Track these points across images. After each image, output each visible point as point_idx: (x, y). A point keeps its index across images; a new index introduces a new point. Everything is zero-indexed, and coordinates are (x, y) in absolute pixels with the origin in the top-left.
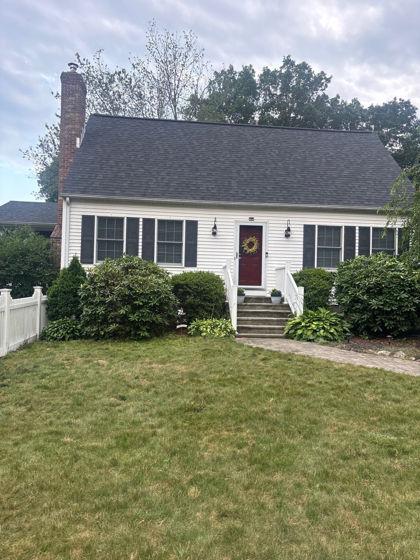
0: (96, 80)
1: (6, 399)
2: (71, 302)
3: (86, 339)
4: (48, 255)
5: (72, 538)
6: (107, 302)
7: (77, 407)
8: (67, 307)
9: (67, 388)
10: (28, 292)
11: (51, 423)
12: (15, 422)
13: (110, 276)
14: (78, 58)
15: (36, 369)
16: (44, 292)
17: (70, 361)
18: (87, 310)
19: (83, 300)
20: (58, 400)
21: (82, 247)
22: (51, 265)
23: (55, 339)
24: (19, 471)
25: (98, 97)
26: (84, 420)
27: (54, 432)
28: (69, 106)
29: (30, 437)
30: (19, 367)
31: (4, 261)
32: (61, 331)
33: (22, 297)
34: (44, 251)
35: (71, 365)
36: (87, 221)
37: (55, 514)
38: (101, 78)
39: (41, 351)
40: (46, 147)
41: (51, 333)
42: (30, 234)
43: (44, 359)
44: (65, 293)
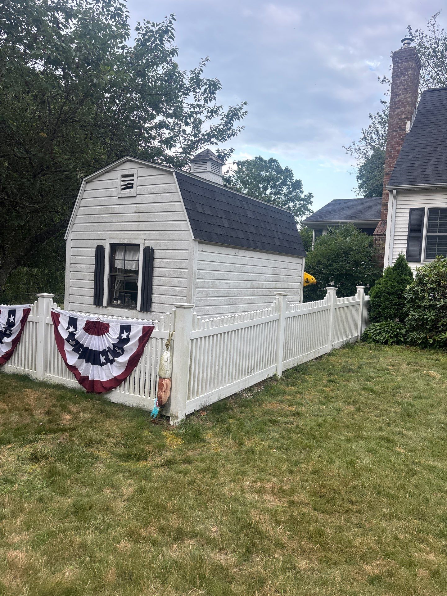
1: (334, 394)
2: (395, 304)
3: (411, 345)
4: (371, 253)
6: (438, 306)
7: (407, 418)
8: (390, 309)
9: (394, 395)
10: (349, 291)
11: (381, 429)
12: (347, 420)
13: (442, 277)
14: (409, 31)
15: (360, 370)
16: (366, 292)
17: (395, 367)
18: (413, 314)
19: (409, 302)
20: (386, 406)
21: (408, 244)
22: (373, 264)
23: (377, 342)
24: (354, 468)
25: (431, 69)
26: (417, 434)
27: (385, 438)
28: (400, 87)
29: (361, 437)
30: (344, 366)
31: (328, 260)
32: (383, 334)
33: (343, 296)
34: (367, 249)
35: (397, 371)
36: (416, 214)
37: (396, 524)
39: (364, 352)
41: (373, 335)
42: (353, 232)
43: (367, 361)
44: (389, 293)
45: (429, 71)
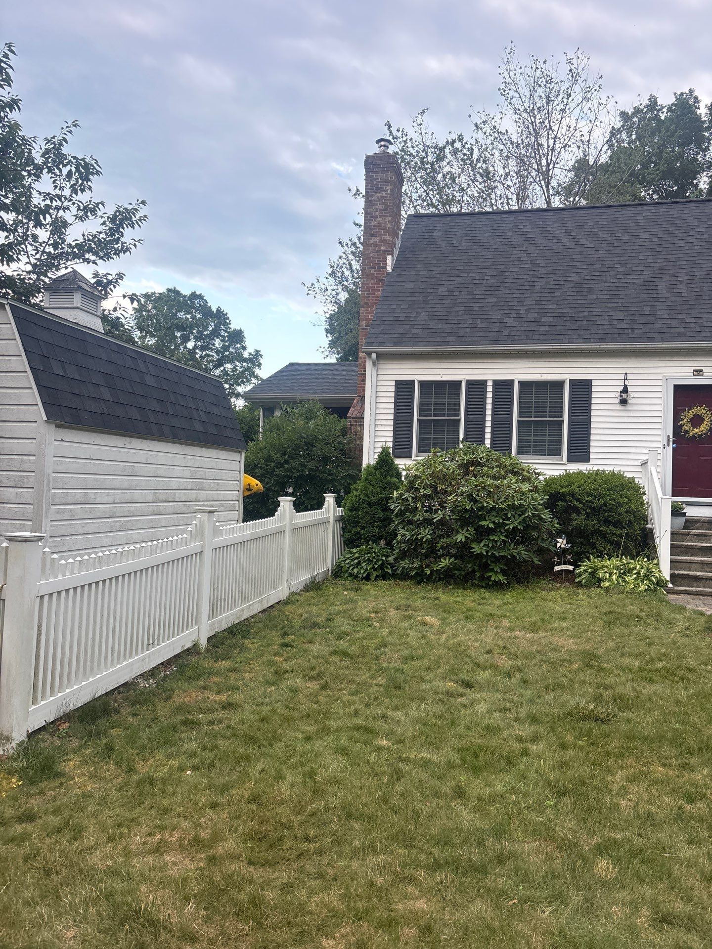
0: (416, 159)
1: (289, 666)
2: (379, 519)
3: (401, 580)
4: (344, 444)
5: (400, 906)
6: (435, 520)
7: (394, 692)
8: (372, 527)
9: (377, 659)
10: (315, 501)
11: (357, 713)
12: (307, 706)
13: (439, 479)
14: (389, 129)
15: (329, 623)
16: (338, 503)
17: (380, 615)
18: (404, 533)
19: (397, 516)
20: (364, 676)
21: (395, 431)
22: (348, 460)
23: (355, 577)
24: (315, 782)
25: (419, 186)
26: (407, 714)
27: (361, 727)
28: (377, 207)
29: (326, 731)
30: (306, 619)
31: (282, 454)
32: (364, 564)
33: (306, 510)
34: (338, 439)
35: (382, 620)
36: (403, 388)
37: (372, 860)
38: (424, 154)
39: (336, 595)
40: (339, 275)
41: (349, 568)
42: (318, 413)
43: (340, 608)
44: (369, 504)
45: (417, 188)
